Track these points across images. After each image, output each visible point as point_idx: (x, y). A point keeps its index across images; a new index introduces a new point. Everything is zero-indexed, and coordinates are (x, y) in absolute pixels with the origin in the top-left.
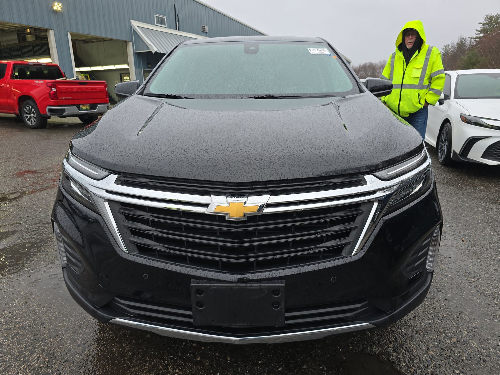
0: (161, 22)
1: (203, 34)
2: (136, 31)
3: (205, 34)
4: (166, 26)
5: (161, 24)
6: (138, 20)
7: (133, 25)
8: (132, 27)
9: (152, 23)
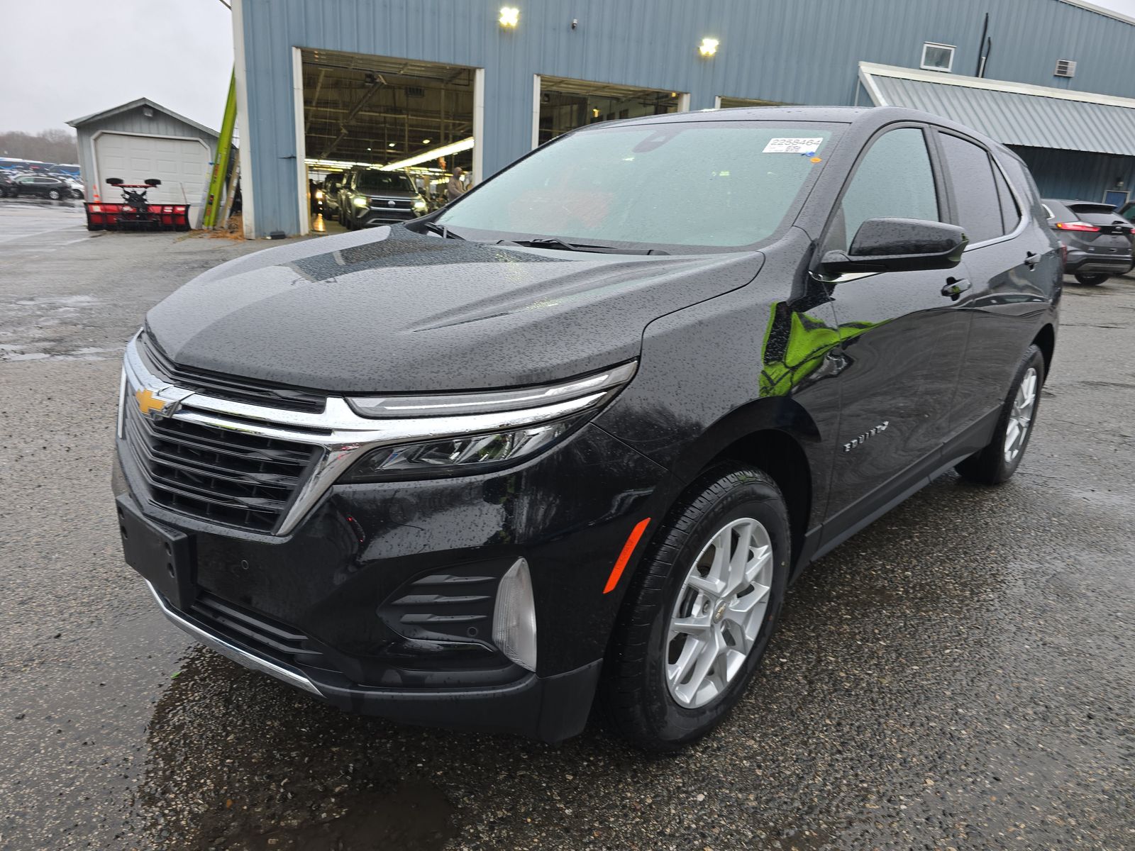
0: (940, 59)
1: (1056, 81)
2: (866, 87)
3: (1063, 82)
4: (948, 70)
5: (937, 64)
6: (879, 61)
7: (862, 73)
8: (858, 77)
9: (913, 64)
